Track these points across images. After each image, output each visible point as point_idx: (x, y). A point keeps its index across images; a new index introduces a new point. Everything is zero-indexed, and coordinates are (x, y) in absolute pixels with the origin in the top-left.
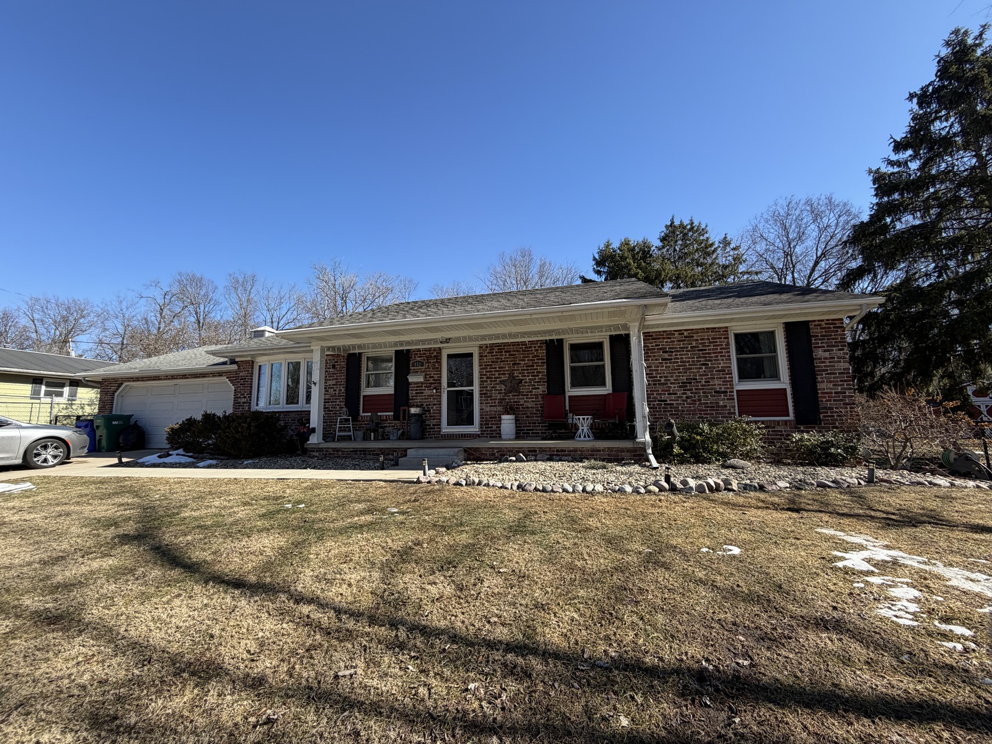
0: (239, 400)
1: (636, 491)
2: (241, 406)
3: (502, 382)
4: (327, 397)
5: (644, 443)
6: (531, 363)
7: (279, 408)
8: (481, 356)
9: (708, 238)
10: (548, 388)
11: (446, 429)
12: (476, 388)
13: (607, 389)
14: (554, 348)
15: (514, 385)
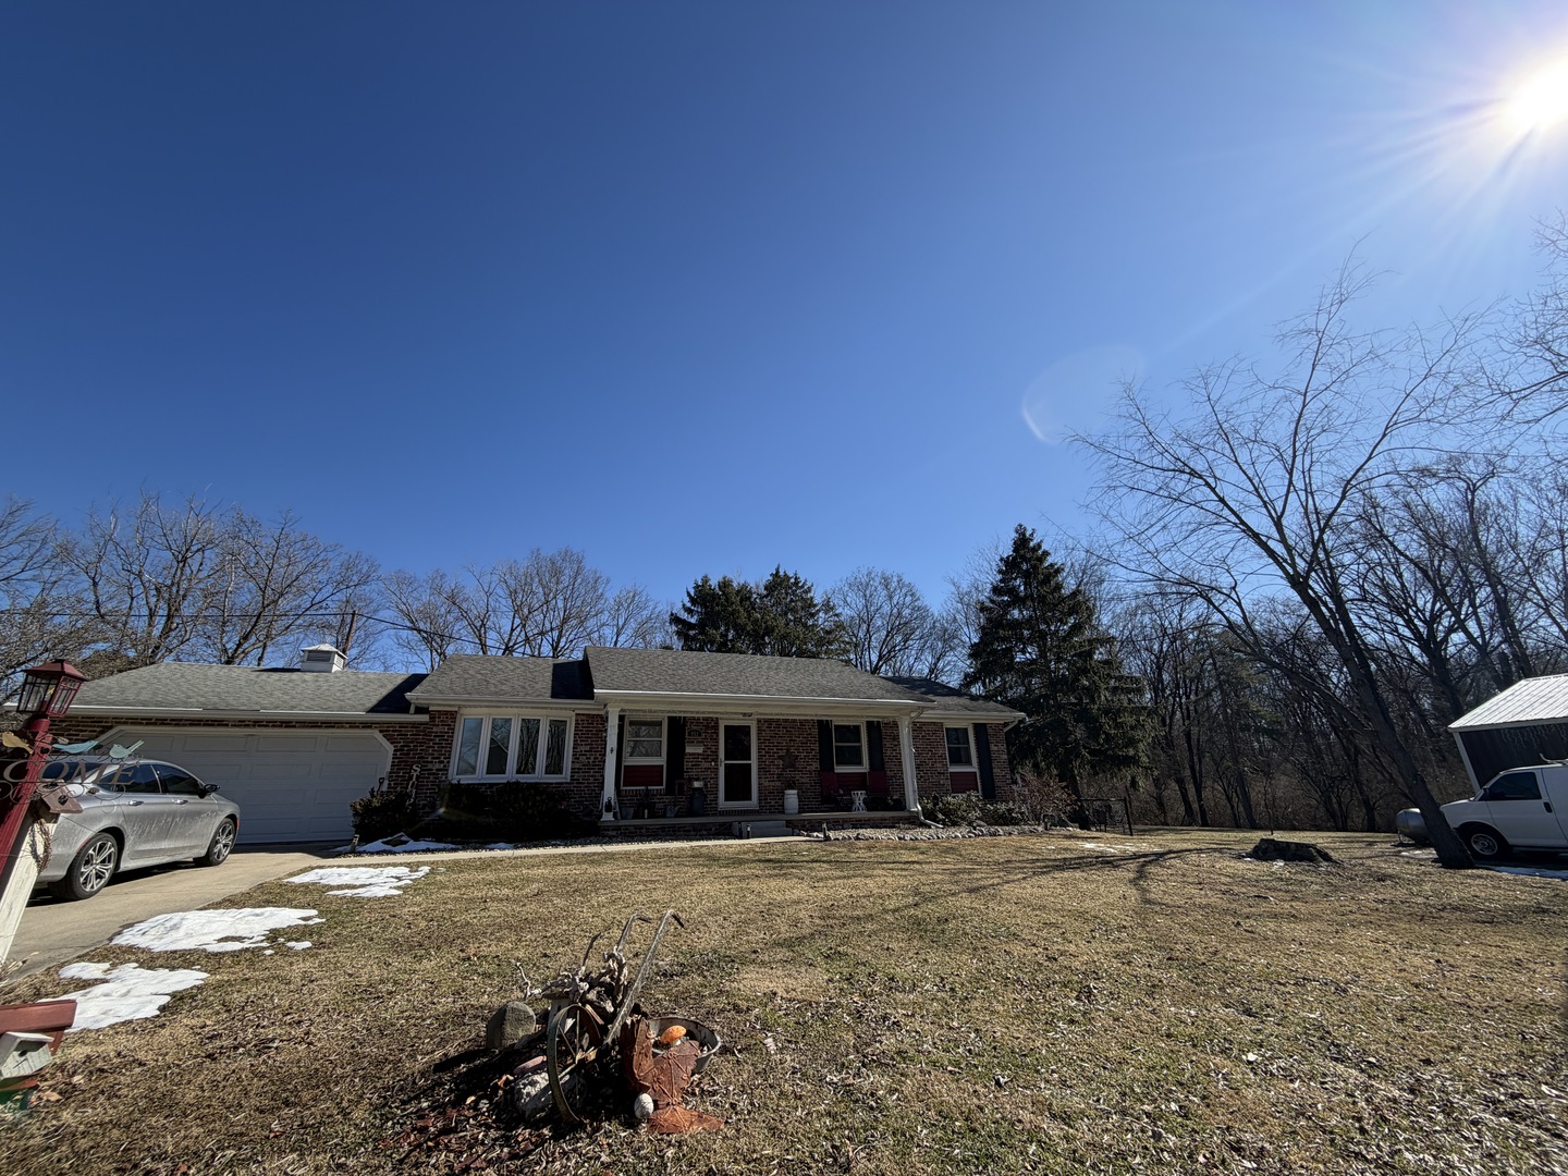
0: (430, 766)
1: (964, 837)
2: (434, 774)
3: (780, 757)
4: (577, 766)
5: (917, 813)
6: (805, 740)
7: (476, 779)
8: (760, 730)
9: (812, 598)
10: (821, 765)
11: (723, 804)
12: (754, 762)
13: (864, 768)
14: (823, 726)
15: (791, 762)
